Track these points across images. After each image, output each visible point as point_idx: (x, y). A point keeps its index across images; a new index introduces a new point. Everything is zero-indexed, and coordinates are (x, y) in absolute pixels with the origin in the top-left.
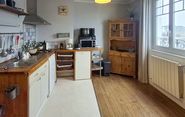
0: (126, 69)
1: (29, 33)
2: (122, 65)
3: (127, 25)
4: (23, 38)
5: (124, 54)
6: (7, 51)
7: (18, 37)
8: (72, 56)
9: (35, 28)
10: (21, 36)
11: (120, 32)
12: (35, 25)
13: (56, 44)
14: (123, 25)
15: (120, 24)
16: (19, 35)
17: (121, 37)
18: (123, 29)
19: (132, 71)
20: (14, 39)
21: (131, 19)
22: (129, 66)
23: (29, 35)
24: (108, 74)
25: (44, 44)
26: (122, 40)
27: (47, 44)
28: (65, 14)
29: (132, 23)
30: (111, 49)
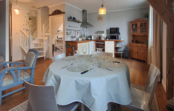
0: (141, 56)
1: (83, 31)
2: (138, 53)
3: (142, 23)
4: (80, 33)
5: (139, 45)
6: (74, 36)
7: (78, 32)
8: (103, 43)
9: (87, 29)
10: (79, 32)
11: (138, 29)
12: (87, 27)
13: (97, 37)
14: (139, 24)
15: (138, 23)
16: (78, 31)
17: (138, 32)
18: (139, 27)
19: (145, 57)
20: (76, 33)
21: (146, 19)
22: (143, 53)
23: (83, 32)
24: (127, 57)
25: (91, 37)
26: (139, 35)
27: (92, 37)
28: (101, 20)
29: (146, 22)
30: (132, 41)
